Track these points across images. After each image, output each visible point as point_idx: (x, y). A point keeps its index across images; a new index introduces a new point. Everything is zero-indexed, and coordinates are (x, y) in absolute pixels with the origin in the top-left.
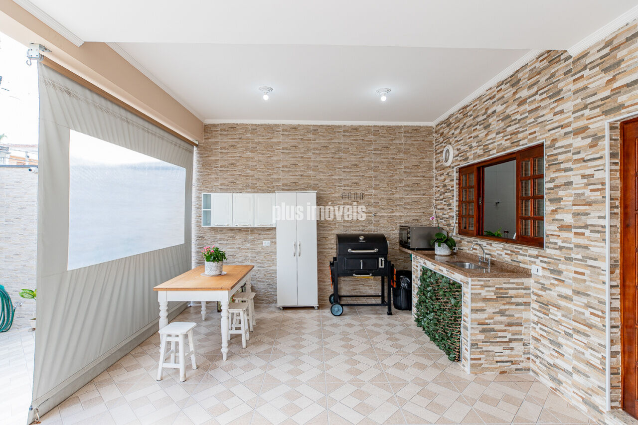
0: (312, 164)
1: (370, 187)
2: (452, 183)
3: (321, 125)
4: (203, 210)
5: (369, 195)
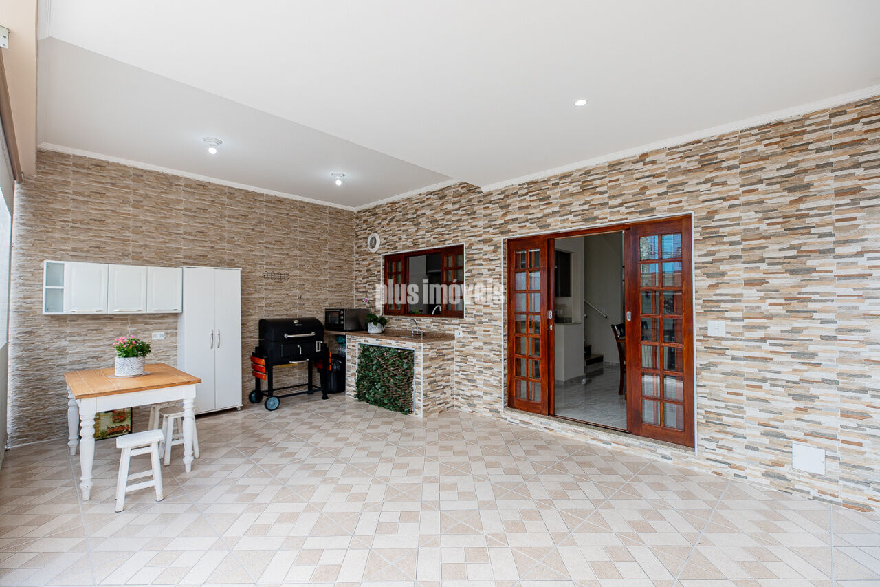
0: (226, 234)
1: (295, 267)
2: (378, 268)
3: (239, 189)
4: (45, 287)
5: (294, 276)
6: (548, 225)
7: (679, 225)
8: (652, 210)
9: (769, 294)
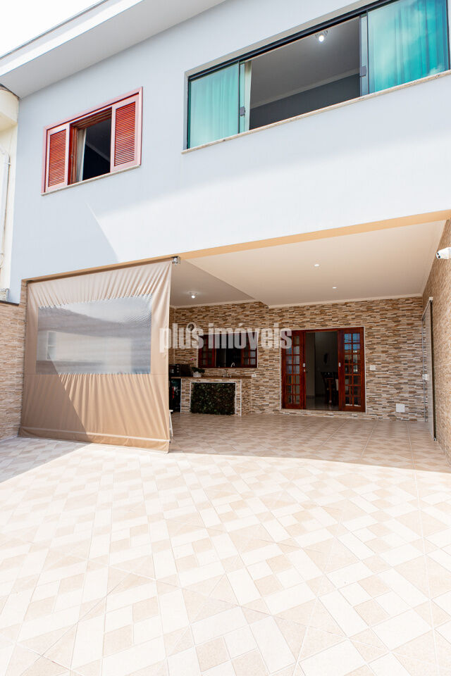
6: (305, 326)
7: (359, 331)
8: (350, 324)
9: (389, 355)
